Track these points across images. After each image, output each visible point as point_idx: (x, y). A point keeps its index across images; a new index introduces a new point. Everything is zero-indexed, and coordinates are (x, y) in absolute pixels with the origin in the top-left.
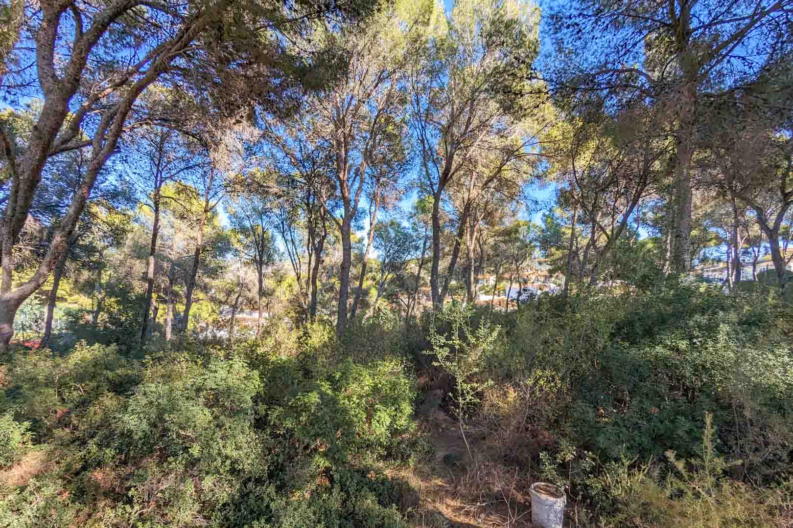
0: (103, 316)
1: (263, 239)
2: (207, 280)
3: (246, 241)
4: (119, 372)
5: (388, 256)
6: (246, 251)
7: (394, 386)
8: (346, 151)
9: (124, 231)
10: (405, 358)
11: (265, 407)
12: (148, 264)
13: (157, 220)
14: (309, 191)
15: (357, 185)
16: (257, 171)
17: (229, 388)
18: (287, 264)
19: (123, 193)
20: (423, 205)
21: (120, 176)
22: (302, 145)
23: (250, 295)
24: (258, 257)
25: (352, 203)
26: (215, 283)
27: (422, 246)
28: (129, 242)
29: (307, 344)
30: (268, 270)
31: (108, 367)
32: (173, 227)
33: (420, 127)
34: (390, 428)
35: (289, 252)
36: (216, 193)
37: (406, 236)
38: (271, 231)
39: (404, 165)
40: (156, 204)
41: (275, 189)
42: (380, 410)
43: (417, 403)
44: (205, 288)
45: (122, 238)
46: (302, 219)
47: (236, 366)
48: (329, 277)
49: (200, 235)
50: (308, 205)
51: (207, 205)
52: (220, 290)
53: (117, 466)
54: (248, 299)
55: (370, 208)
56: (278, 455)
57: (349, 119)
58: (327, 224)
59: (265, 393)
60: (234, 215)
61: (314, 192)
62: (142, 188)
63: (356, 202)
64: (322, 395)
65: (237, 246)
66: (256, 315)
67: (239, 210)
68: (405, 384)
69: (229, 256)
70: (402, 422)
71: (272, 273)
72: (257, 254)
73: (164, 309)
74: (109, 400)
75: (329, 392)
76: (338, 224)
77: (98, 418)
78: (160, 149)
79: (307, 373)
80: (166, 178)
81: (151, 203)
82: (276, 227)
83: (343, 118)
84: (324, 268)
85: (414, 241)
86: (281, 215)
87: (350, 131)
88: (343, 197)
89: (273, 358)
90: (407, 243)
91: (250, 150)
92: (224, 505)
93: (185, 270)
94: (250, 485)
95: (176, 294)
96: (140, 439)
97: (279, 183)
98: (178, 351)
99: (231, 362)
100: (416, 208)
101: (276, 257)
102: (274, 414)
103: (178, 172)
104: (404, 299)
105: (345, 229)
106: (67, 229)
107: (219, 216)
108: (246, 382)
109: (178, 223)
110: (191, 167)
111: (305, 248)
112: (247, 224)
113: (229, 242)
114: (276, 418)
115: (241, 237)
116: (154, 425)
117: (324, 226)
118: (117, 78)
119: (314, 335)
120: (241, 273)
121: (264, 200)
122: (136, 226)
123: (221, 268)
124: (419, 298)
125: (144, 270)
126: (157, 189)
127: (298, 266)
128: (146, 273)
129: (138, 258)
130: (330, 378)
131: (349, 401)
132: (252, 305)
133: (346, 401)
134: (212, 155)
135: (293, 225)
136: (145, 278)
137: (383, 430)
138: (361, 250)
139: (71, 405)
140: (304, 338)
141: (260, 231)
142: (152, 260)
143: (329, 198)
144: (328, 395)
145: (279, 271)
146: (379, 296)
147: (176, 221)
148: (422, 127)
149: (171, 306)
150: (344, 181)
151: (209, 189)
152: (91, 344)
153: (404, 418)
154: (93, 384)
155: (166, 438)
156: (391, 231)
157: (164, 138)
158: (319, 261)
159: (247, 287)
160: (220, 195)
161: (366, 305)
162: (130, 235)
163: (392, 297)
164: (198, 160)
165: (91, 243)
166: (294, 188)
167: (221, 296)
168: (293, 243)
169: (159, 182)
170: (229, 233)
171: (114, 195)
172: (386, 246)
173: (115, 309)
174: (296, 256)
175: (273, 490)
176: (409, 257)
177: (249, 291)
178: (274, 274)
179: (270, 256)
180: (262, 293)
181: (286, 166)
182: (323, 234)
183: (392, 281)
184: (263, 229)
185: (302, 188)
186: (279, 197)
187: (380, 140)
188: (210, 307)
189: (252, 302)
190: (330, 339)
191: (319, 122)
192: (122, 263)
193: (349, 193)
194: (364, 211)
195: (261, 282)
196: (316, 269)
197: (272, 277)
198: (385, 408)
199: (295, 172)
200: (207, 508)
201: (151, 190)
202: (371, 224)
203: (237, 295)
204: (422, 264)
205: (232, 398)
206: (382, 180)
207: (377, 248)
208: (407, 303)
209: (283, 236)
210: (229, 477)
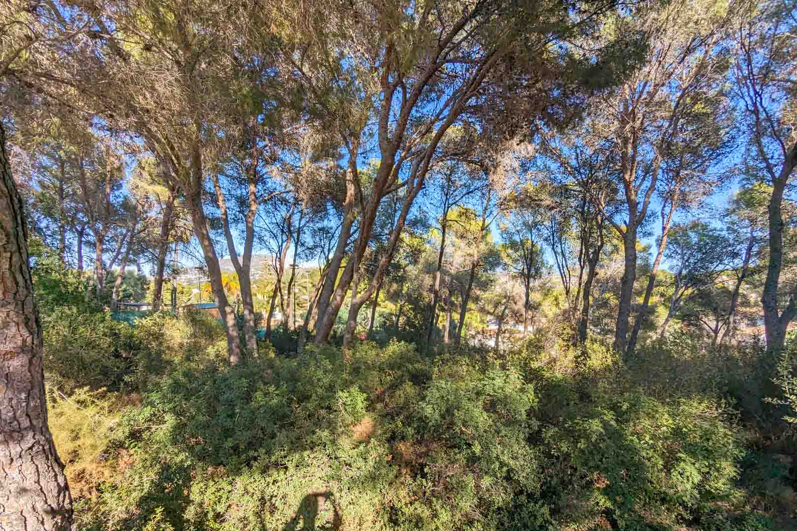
0: (402, 320)
1: (532, 253)
2: (478, 292)
3: (515, 255)
4: (416, 365)
5: (685, 267)
6: (515, 266)
7: (707, 436)
8: (635, 148)
9: (420, 251)
10: (723, 401)
11: (539, 423)
12: (435, 278)
13: (443, 241)
14: (584, 199)
15: (647, 184)
16: (530, 186)
17: (506, 397)
18: (556, 277)
19: (421, 220)
20: (748, 196)
21: (420, 207)
22: (578, 151)
23: (516, 308)
24: (526, 271)
25: (640, 207)
26: (486, 295)
27: (744, 251)
28: (422, 260)
29: (585, 365)
30: (535, 283)
31: (409, 361)
32: (454, 246)
33: (752, 93)
34: (699, 486)
35: (559, 265)
36: (491, 213)
37: (717, 240)
38: (540, 244)
39: (718, 149)
40: (444, 227)
41: (548, 201)
42: (684, 461)
43: (744, 465)
44: (477, 299)
45: (418, 257)
46: (575, 228)
47: (512, 377)
48: (603, 292)
49: (476, 251)
50: (582, 213)
51: (483, 224)
52: (489, 302)
53: (414, 444)
54: (513, 311)
55: (663, 210)
56: (551, 477)
57: (641, 111)
58: (604, 231)
59: (539, 409)
60: (505, 231)
61: (591, 199)
62: (434, 215)
63: (646, 204)
64: (605, 425)
65: (506, 260)
66: (521, 327)
67: (510, 226)
68: (726, 435)
69: (499, 270)
70: (720, 485)
71: (539, 286)
72: (525, 267)
73: (443, 316)
74: (409, 388)
75: (613, 423)
76: (620, 231)
77: (402, 400)
78: (449, 180)
79: (585, 397)
80: (452, 204)
81: (440, 226)
82: (546, 240)
83: (633, 110)
84: (598, 281)
85: (730, 246)
86: (552, 227)
87: (642, 123)
88: (629, 201)
89: (547, 375)
90: (718, 249)
91: (524, 167)
92: (499, 509)
93: (461, 283)
94: (523, 498)
95: (452, 304)
96: (433, 426)
97: (551, 195)
98: (460, 355)
99: (508, 373)
100: (737, 202)
101: (544, 271)
102: (550, 432)
103: (462, 197)
104: (710, 322)
105: (630, 237)
106: (389, 252)
107: (492, 232)
108: (521, 394)
109: (458, 241)
110: (472, 192)
111: (576, 260)
112: (517, 238)
113: (499, 257)
114: (550, 437)
115: (510, 251)
116: (443, 417)
117: (601, 236)
118: (423, 128)
119: (593, 356)
120: (509, 286)
121: (534, 214)
122: (428, 246)
123: (492, 281)
124: (735, 322)
125: (431, 283)
126: (445, 214)
127: (568, 279)
128: (432, 286)
129: (427, 273)
130: (614, 407)
131: (639, 439)
132: (518, 318)
133: (635, 438)
134: (491, 177)
135: (564, 237)
136: (431, 289)
137: (689, 486)
138: (647, 259)
139: (385, 387)
140: (582, 358)
141: (529, 245)
142: (438, 274)
143: (608, 204)
144: (611, 425)
145: (545, 284)
146: (670, 316)
147: (457, 240)
148: (756, 93)
149: (449, 314)
150: (630, 182)
151: (486, 209)
152: (399, 341)
153: (723, 480)
154: (399, 373)
155: (451, 431)
156: (692, 235)
157: (452, 171)
158: (593, 274)
159: (513, 300)
160: (495, 213)
161: (652, 326)
162: (424, 254)
163: (688, 318)
164: (478, 184)
165: (398, 262)
166: (567, 198)
167: (490, 308)
168: (564, 255)
169: (447, 207)
170: (500, 249)
171: (415, 223)
172: (683, 255)
173: (411, 314)
174: (565, 269)
175: (547, 512)
176: (721, 267)
177: (515, 303)
178: (541, 287)
179: (537, 270)
180: (528, 306)
181: (559, 177)
182: (599, 244)
183: (691, 298)
184: (532, 242)
185: (577, 196)
186: (553, 208)
187: (682, 125)
188: (478, 317)
189: (518, 315)
190: (615, 363)
191: (601, 123)
192: (417, 277)
193: (636, 195)
194: (653, 214)
195: (527, 295)
196: (589, 283)
197: (538, 291)
198: (693, 461)
199: (570, 181)
200: (484, 505)
201: (440, 216)
202: (664, 228)
203: (503, 307)
204: (743, 276)
205: (508, 407)
206: (683, 173)
207: (670, 256)
208: (713, 327)
209: (553, 249)
210: (505, 484)
